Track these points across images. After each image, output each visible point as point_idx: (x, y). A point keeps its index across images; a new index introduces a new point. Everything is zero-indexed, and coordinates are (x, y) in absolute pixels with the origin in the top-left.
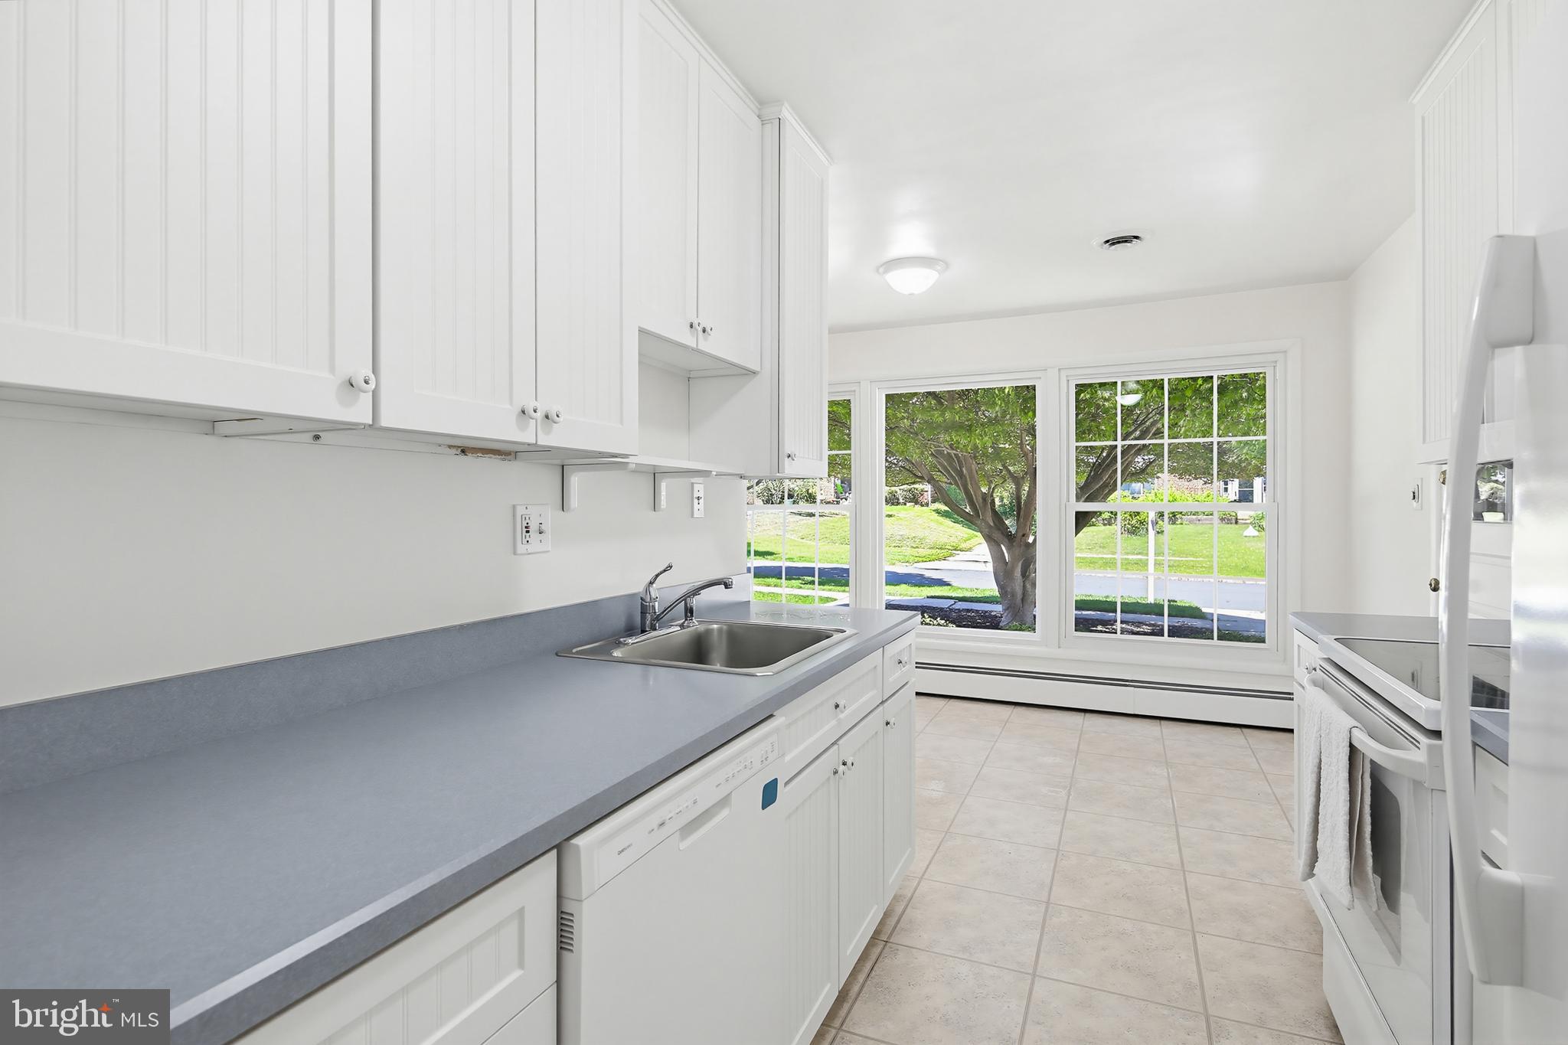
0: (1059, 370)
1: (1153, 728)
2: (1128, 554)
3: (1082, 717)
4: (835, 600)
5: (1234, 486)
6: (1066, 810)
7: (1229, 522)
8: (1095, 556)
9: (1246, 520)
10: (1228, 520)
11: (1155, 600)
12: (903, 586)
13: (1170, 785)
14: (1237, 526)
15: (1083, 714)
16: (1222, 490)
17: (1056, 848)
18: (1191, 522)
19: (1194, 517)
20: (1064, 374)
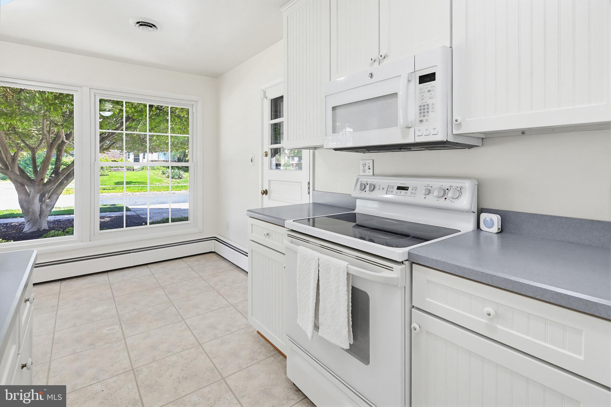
0: (90, 89)
1: (145, 270)
5: (132, 156)
6: (125, 339)
7: (131, 170)
9: (137, 169)
10: (130, 169)
13: (169, 299)
14: (134, 172)
16: (127, 157)
17: (131, 369)
18: (115, 170)
19: (116, 168)
20: (92, 91)
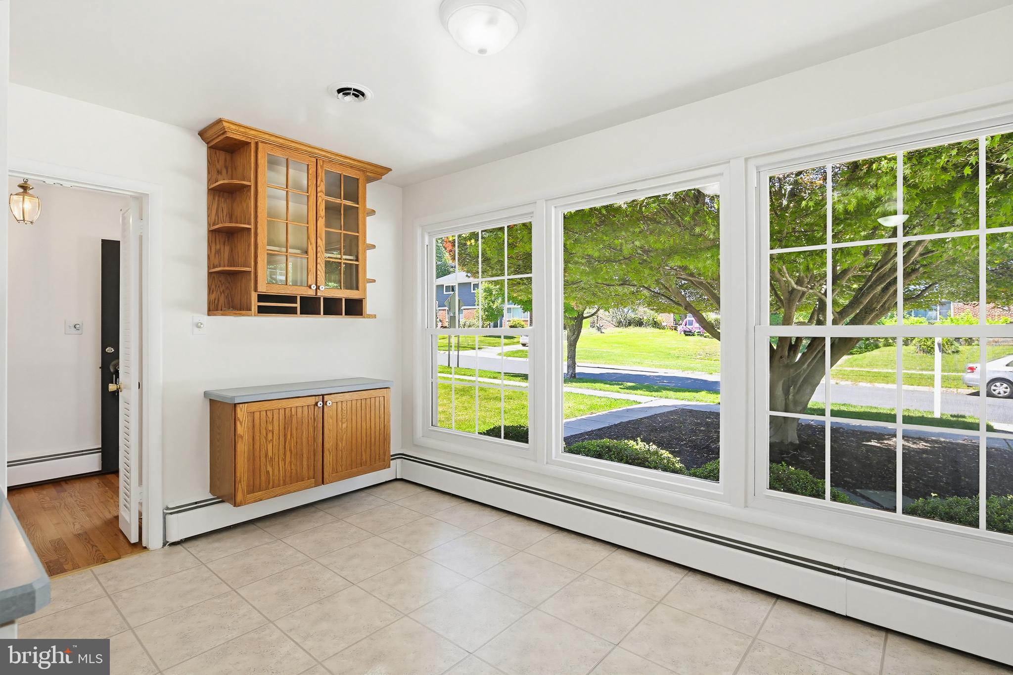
0: (746, 160)
2: (922, 370)
3: (771, 605)
4: (640, 403)
8: (890, 371)
11: (942, 414)
12: (704, 393)
15: (774, 600)
20: (752, 164)
